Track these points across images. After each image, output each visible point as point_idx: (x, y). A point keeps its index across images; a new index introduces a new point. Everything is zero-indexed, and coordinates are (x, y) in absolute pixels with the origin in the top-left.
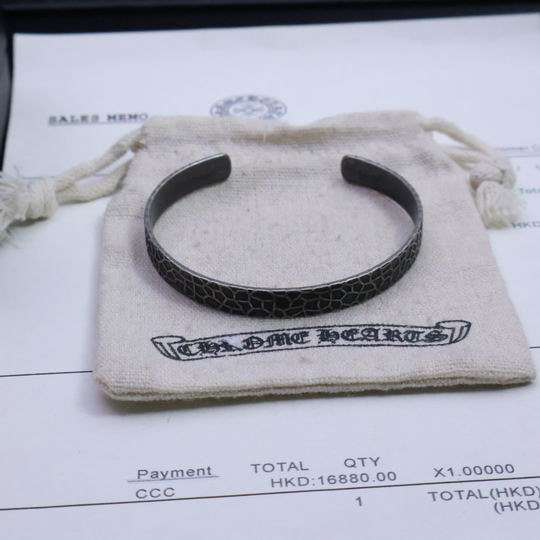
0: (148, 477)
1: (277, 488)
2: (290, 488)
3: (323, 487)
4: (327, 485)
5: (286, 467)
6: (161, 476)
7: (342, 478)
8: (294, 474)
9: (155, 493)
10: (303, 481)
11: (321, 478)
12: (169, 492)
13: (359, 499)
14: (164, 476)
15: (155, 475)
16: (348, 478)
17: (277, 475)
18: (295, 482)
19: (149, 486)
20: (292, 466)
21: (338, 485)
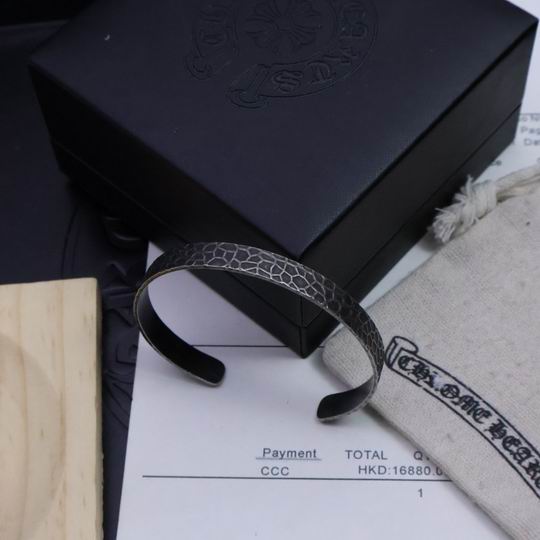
0: (270, 455)
1: (363, 475)
2: (372, 476)
3: (396, 477)
4: (399, 476)
5: (371, 455)
6: (280, 456)
7: (411, 469)
8: (376, 462)
9: (275, 471)
10: (382, 470)
11: (395, 468)
12: (285, 471)
13: (421, 491)
14: (282, 456)
15: (276, 454)
16: (415, 470)
17: (364, 462)
18: (376, 470)
19: (271, 464)
20: (376, 454)
21: (407, 476)
